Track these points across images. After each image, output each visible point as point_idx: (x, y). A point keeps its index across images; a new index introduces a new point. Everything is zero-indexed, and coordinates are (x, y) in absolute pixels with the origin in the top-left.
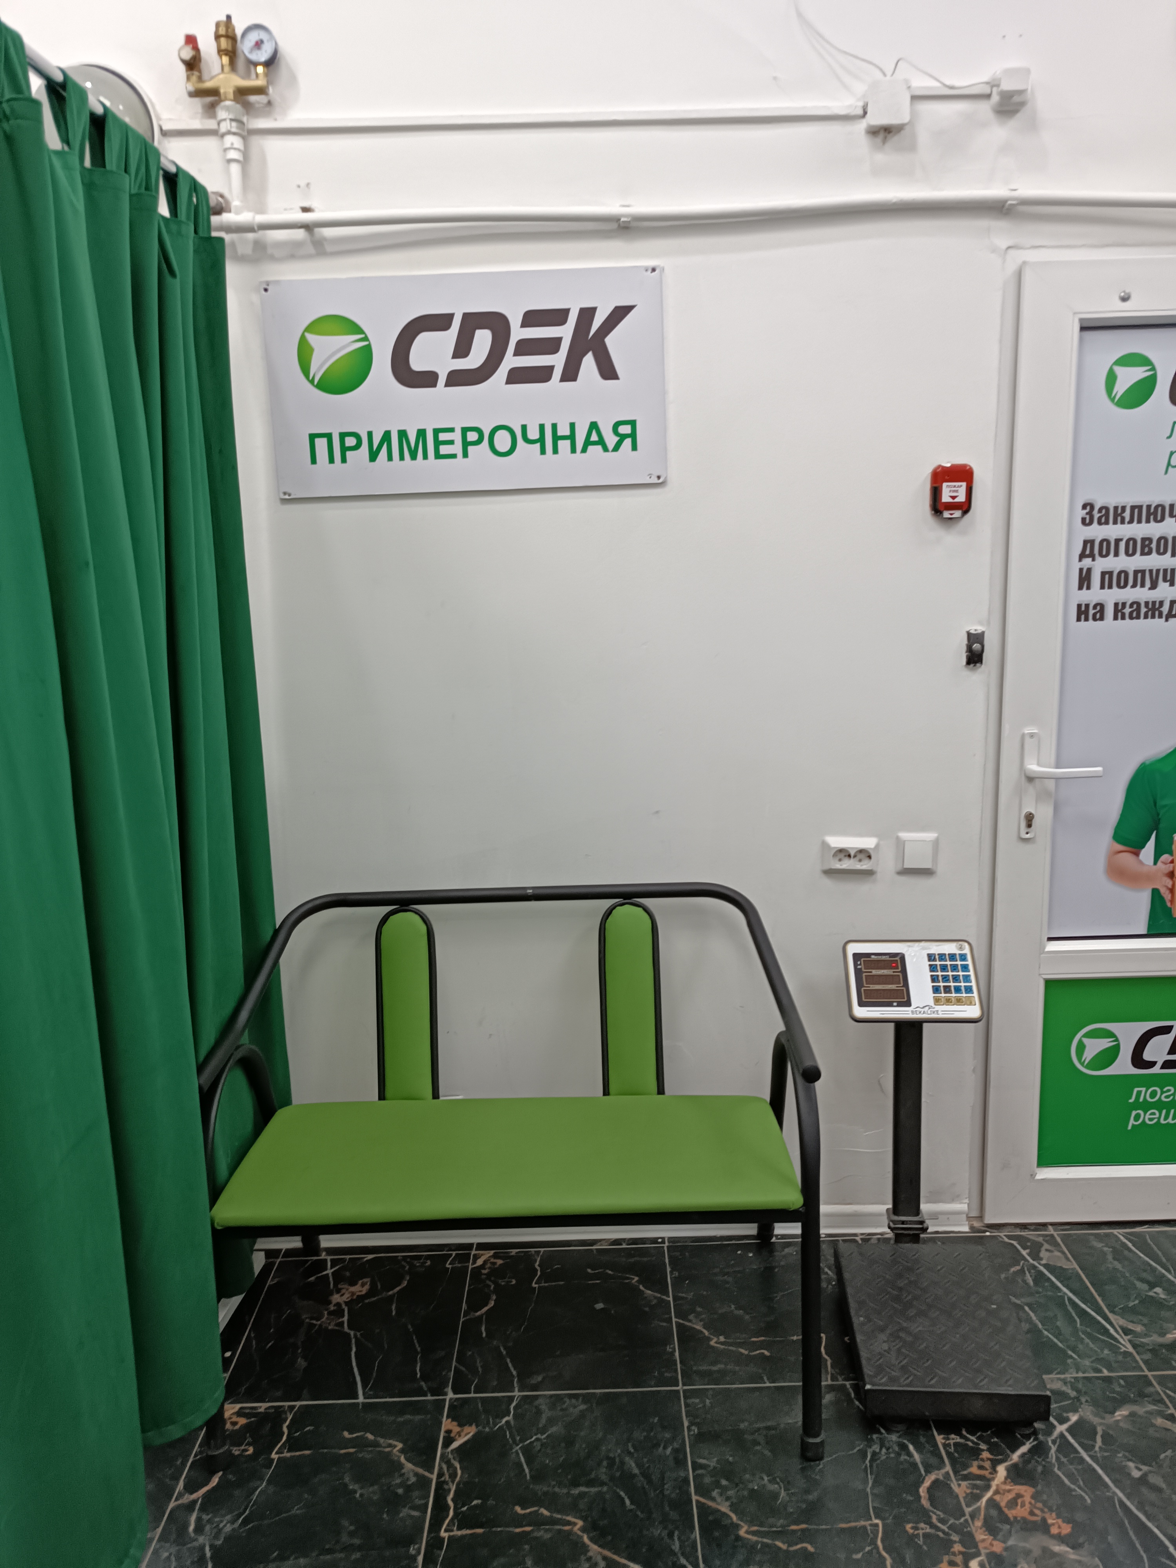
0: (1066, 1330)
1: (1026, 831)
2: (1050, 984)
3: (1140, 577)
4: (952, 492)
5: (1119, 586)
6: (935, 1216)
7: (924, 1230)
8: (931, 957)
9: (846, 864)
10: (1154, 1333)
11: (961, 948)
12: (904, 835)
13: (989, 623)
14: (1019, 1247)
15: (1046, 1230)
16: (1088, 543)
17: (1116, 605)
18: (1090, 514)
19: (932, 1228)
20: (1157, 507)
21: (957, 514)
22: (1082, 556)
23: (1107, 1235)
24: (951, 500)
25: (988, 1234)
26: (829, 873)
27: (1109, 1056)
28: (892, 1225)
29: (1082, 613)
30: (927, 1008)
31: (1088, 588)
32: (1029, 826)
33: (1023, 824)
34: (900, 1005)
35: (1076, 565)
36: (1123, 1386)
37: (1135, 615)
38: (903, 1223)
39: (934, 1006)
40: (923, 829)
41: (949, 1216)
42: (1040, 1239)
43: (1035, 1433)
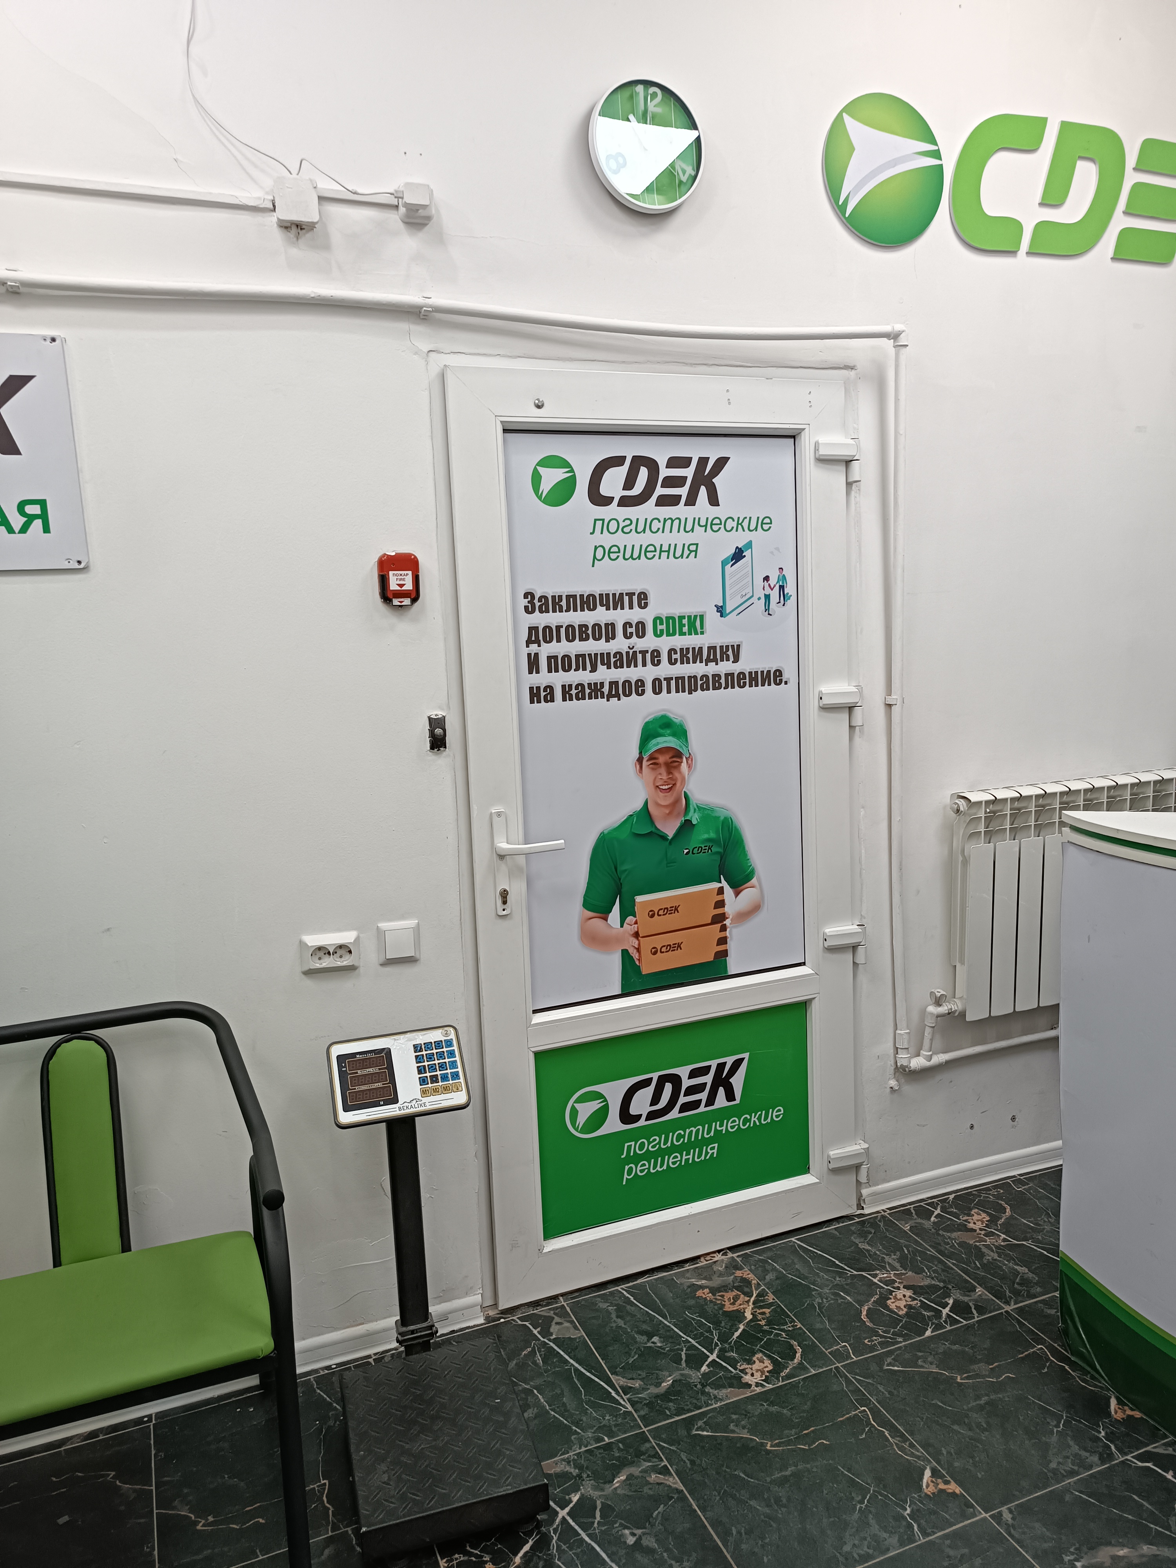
0: (571, 1405)
1: (502, 909)
2: (538, 1055)
3: (581, 661)
4: (399, 580)
5: (564, 670)
6: (444, 1317)
7: (433, 1334)
8: (417, 1048)
9: (327, 962)
10: (650, 1385)
11: (447, 1034)
12: (383, 925)
13: (449, 708)
14: (531, 1327)
15: (557, 1303)
16: (533, 630)
17: (563, 687)
18: (531, 602)
19: (443, 1330)
20: (589, 596)
21: (407, 601)
22: (529, 642)
23: (612, 1293)
24: (399, 588)
25: (502, 1320)
26: (310, 973)
27: (601, 1116)
28: (400, 1338)
29: (535, 695)
30: (415, 1101)
31: (538, 672)
32: (505, 902)
33: (499, 901)
34: (387, 1103)
35: (525, 651)
36: (622, 1450)
37: (581, 696)
38: (413, 1332)
39: (421, 1098)
40: (403, 917)
41: (463, 1312)
42: (551, 1313)
43: (539, 1525)
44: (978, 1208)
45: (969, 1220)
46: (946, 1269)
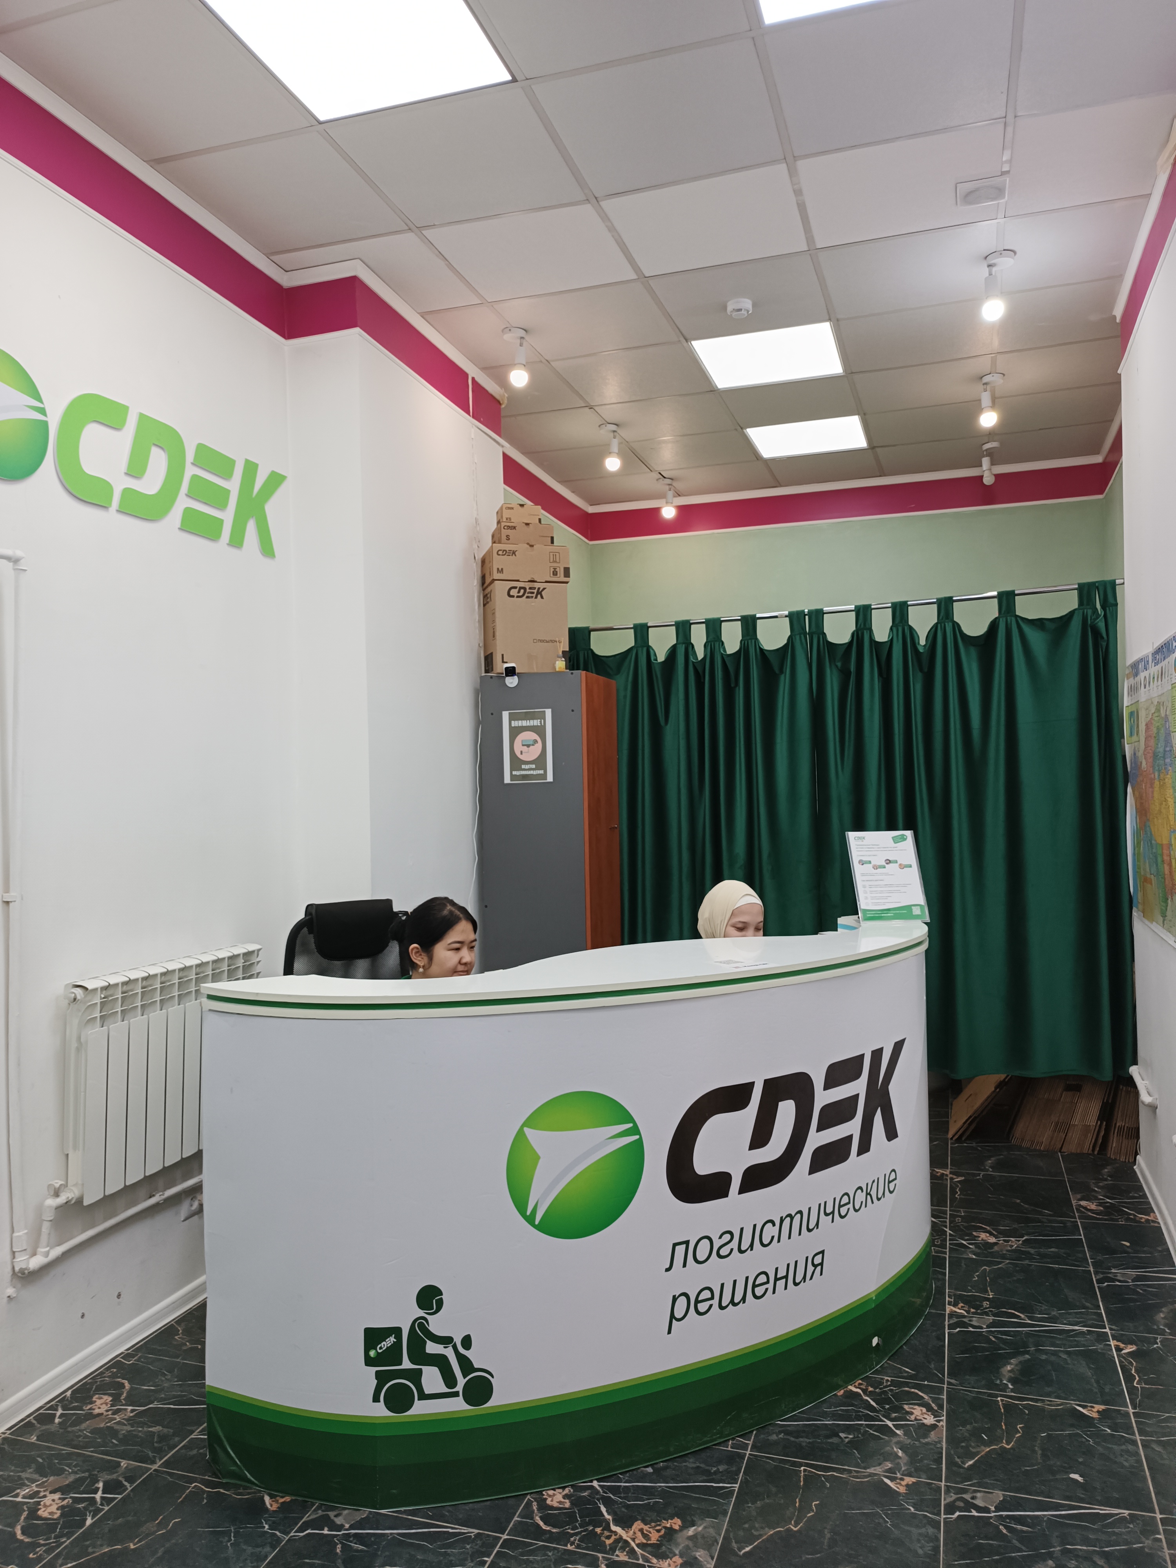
44: (97, 1394)
45: (93, 1408)
46: (87, 1459)
